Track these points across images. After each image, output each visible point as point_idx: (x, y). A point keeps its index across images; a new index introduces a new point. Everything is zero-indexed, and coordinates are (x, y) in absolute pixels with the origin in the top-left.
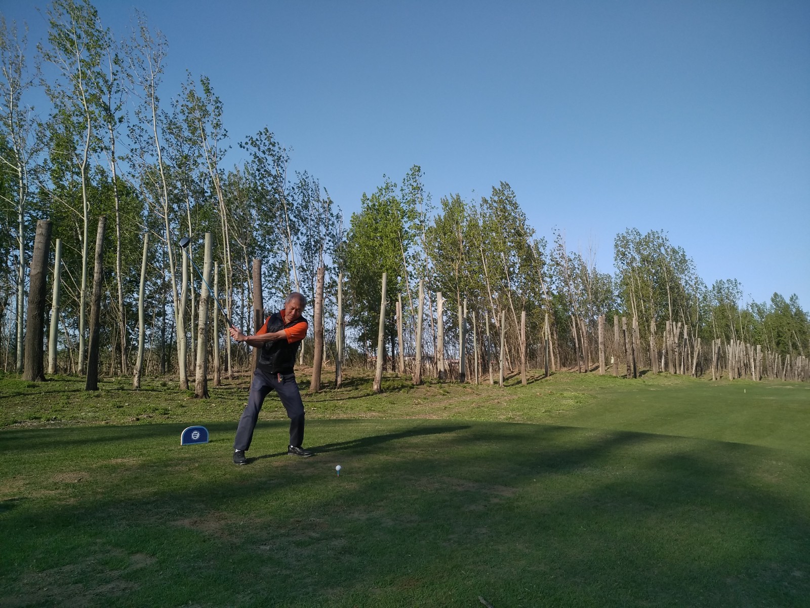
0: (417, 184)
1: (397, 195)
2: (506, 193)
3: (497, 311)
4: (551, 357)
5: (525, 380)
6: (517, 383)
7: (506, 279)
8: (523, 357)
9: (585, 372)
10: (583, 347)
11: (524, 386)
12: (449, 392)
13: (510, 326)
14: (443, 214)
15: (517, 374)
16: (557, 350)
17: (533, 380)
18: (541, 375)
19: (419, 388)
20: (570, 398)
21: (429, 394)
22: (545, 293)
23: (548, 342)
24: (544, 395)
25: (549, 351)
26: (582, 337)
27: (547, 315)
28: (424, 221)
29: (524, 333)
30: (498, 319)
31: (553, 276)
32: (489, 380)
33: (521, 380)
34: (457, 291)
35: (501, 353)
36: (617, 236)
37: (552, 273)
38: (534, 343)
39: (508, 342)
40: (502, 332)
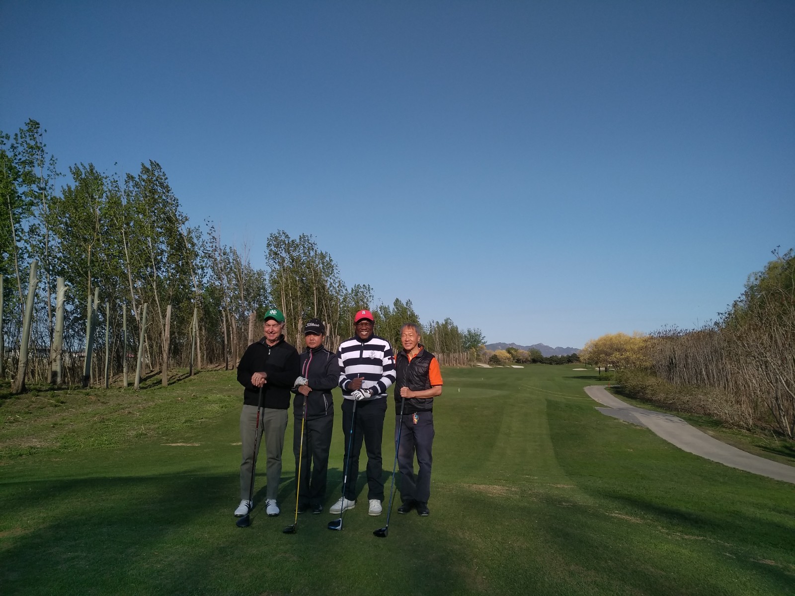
2: (156, 174)
3: (139, 303)
4: (198, 354)
5: (166, 380)
6: (156, 383)
7: (151, 267)
8: (165, 356)
9: (233, 369)
10: (232, 344)
11: (164, 387)
12: (65, 401)
13: (153, 321)
14: (74, 185)
15: (157, 374)
16: (205, 347)
17: (176, 379)
18: (184, 375)
19: (19, 399)
20: (215, 402)
21: (34, 406)
22: (195, 286)
23: (196, 338)
24: (186, 400)
25: (196, 348)
26: (231, 332)
27: (196, 310)
28: (45, 189)
29: (169, 328)
30: (139, 312)
31: (205, 268)
32: (122, 381)
33: (161, 381)
34: (88, 277)
35: (140, 350)
36: (270, 235)
37: (204, 265)
38: (179, 339)
39: (150, 338)
40: (143, 326)
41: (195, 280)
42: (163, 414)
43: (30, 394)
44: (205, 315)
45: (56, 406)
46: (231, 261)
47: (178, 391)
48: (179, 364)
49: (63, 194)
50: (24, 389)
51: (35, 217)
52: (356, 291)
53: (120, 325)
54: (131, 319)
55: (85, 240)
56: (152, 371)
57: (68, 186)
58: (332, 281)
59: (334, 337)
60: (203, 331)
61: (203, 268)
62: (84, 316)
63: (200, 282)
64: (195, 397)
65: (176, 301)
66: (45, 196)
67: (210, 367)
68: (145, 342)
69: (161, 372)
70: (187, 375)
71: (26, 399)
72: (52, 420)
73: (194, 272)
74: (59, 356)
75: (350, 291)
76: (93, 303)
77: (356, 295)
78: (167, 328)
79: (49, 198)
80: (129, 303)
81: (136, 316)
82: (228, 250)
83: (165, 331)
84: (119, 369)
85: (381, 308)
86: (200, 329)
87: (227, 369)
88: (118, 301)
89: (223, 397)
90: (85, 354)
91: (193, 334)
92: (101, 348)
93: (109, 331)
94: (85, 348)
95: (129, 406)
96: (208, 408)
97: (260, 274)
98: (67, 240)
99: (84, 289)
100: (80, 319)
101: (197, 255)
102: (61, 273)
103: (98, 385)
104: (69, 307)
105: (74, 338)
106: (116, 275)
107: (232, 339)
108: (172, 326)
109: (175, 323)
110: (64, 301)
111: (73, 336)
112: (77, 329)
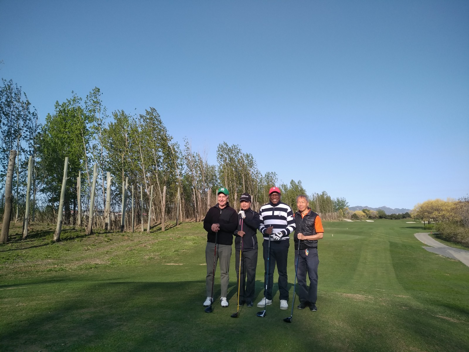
0: (97, 100)
1: (82, 105)
2: (154, 114)
3: (149, 185)
4: (180, 213)
5: (164, 228)
6: (158, 230)
7: (155, 165)
8: (163, 214)
9: (199, 221)
10: (199, 207)
11: (163, 232)
12: (112, 239)
13: (156, 195)
14: (114, 121)
15: (159, 224)
16: (184, 209)
17: (169, 228)
18: (173, 225)
19: (89, 238)
20: (190, 240)
21: (97, 241)
22: (178, 175)
23: (179, 204)
24: (175, 239)
25: (179, 210)
26: (198, 201)
27: (179, 188)
28: (100, 125)
29: (165, 199)
30: (149, 190)
31: (183, 165)
32: (141, 228)
33: (161, 228)
34: (122, 171)
35: (150, 211)
36: (219, 145)
37: (182, 163)
38: (170, 204)
39: (155, 204)
40: (151, 198)
41: (178, 171)
42: (163, 247)
43: (95, 235)
44: (184, 191)
45: (108, 242)
46: (197, 160)
47: (170, 234)
48: (170, 219)
49: (109, 127)
50: (92, 233)
51: (96, 140)
52: (267, 176)
53: (139, 197)
54: (145, 194)
55: (120, 152)
56: (156, 223)
57: (111, 123)
58: (253, 171)
59: (255, 203)
60: (183, 200)
61: (182, 166)
62: (121, 193)
63: (181, 173)
64: (179, 238)
65: (168, 183)
66: (101, 128)
67: (187, 220)
68: (152, 206)
69: (161, 223)
70: (175, 225)
71: (93, 237)
72: (106, 249)
73: (177, 167)
74: (109, 215)
75: (264, 176)
76: (125, 186)
77: (268, 178)
78: (164, 199)
79: (102, 129)
80: (144, 186)
81: (147, 192)
82: (195, 155)
83: (163, 200)
84: (139, 222)
85: (282, 186)
86: (182, 199)
87: (196, 222)
88: (138, 184)
89: (195, 238)
90: (122, 214)
91: (178, 202)
92: (129, 210)
93: (134, 201)
94: (121, 210)
95: (145, 242)
96: (186, 243)
97: (213, 167)
98: (111, 152)
99: (121, 178)
100: (119, 194)
101: (178, 158)
102: (109, 170)
103: (128, 230)
104: (113, 188)
105: (116, 205)
106: (137, 170)
107: (198, 204)
108: (166, 198)
109: (168, 196)
110: (111, 185)
111: (115, 204)
112: (117, 200)
